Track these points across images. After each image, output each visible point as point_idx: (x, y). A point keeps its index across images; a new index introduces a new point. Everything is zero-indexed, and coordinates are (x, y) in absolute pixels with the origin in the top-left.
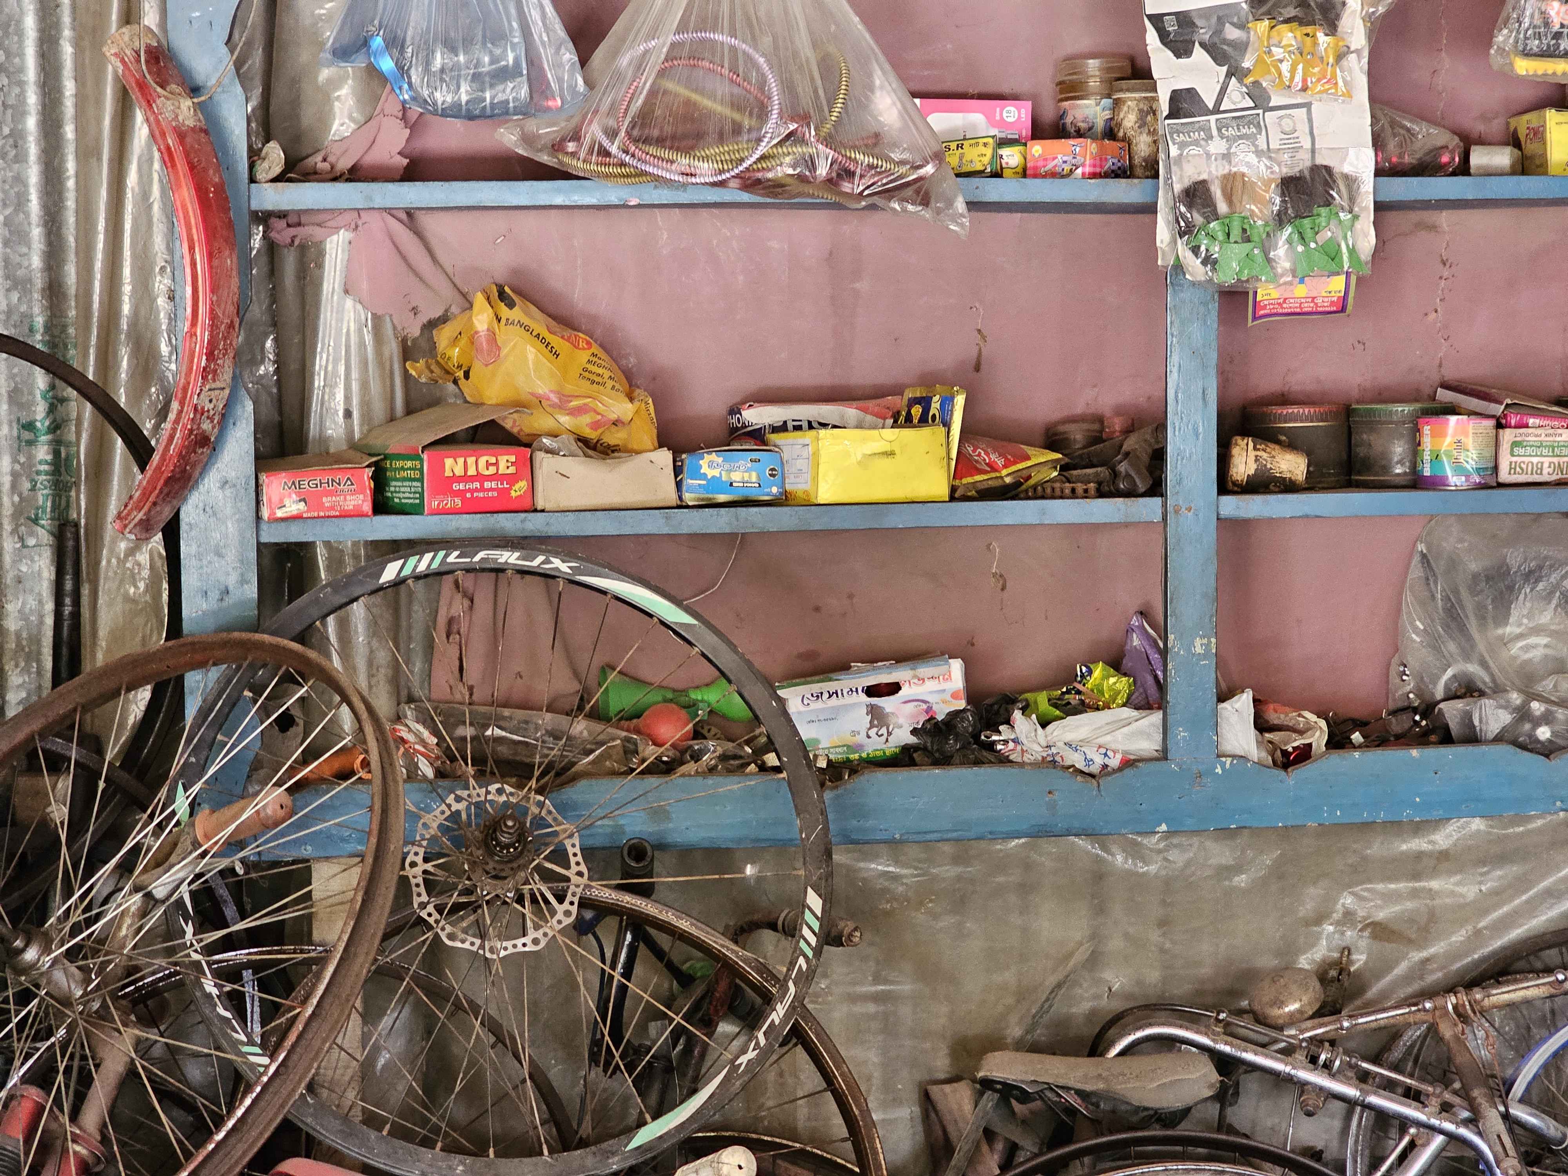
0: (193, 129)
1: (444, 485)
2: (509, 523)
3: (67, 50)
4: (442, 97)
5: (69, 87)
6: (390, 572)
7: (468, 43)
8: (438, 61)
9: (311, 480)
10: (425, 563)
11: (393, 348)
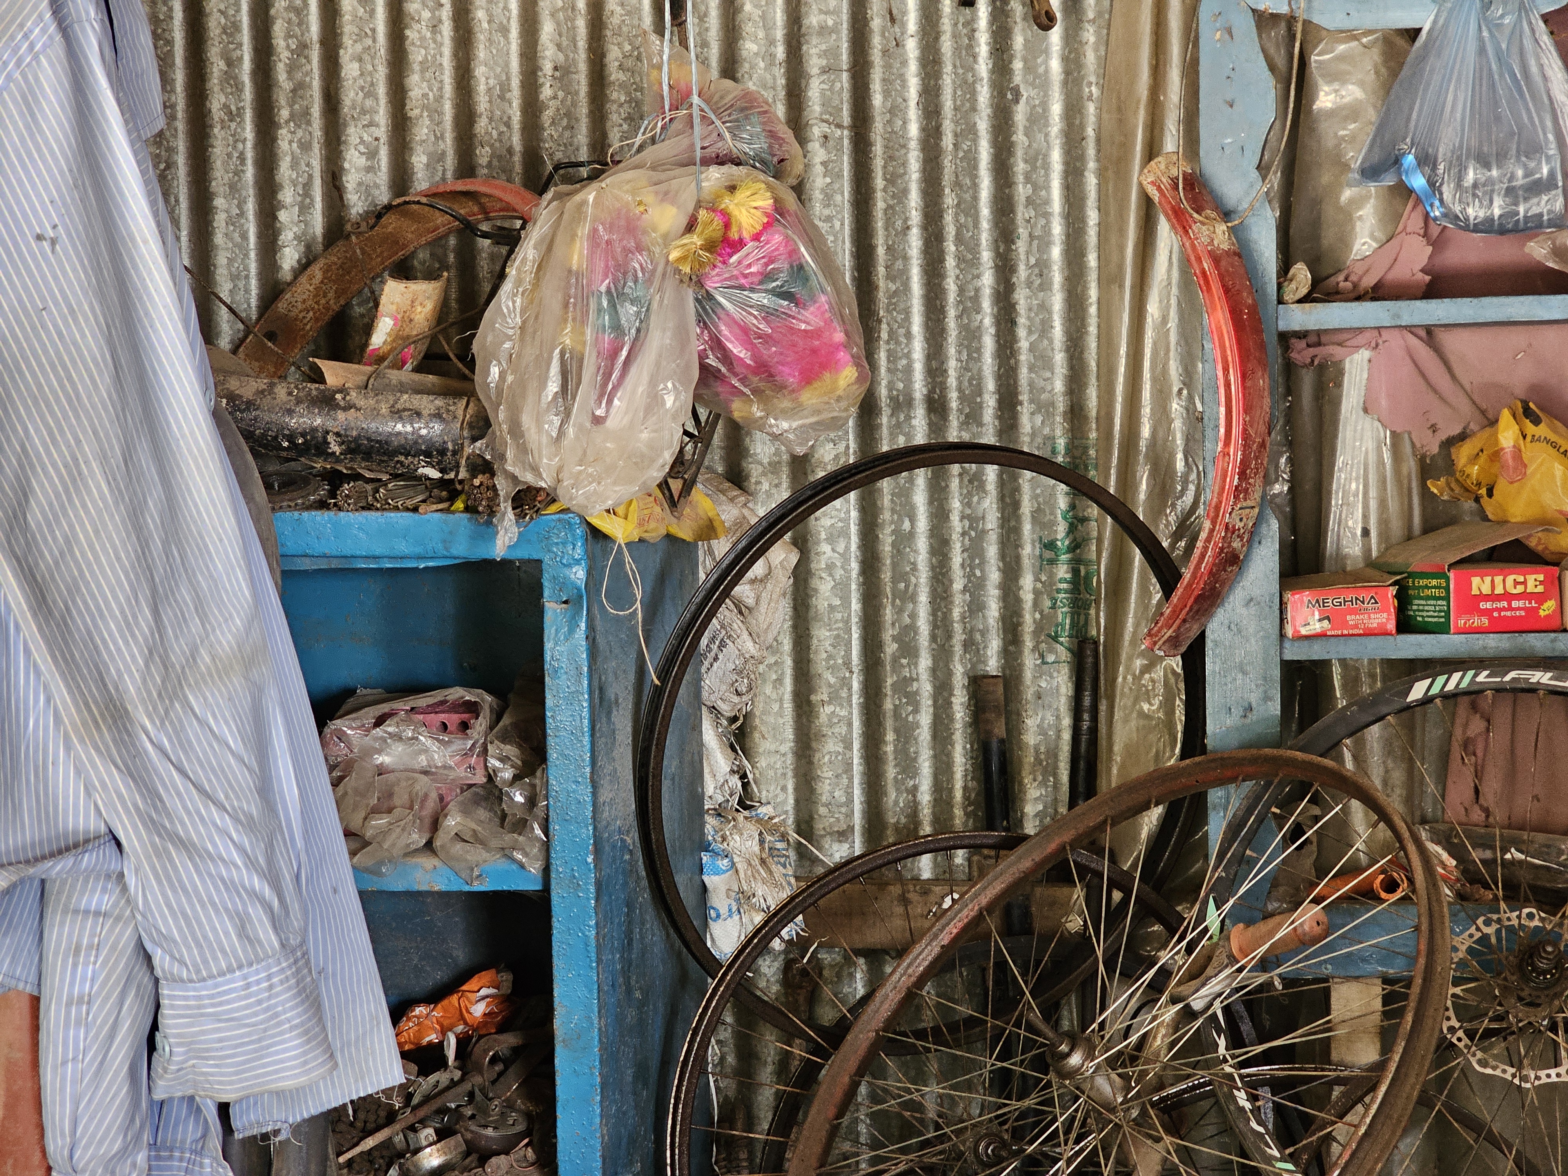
0: (1227, 253)
1: (1471, 604)
2: (1538, 643)
3: (1091, 181)
4: (1475, 212)
5: (1093, 217)
6: (1418, 691)
7: (1501, 157)
8: (1471, 176)
9: (1334, 597)
10: (1455, 681)
11: (1411, 465)
